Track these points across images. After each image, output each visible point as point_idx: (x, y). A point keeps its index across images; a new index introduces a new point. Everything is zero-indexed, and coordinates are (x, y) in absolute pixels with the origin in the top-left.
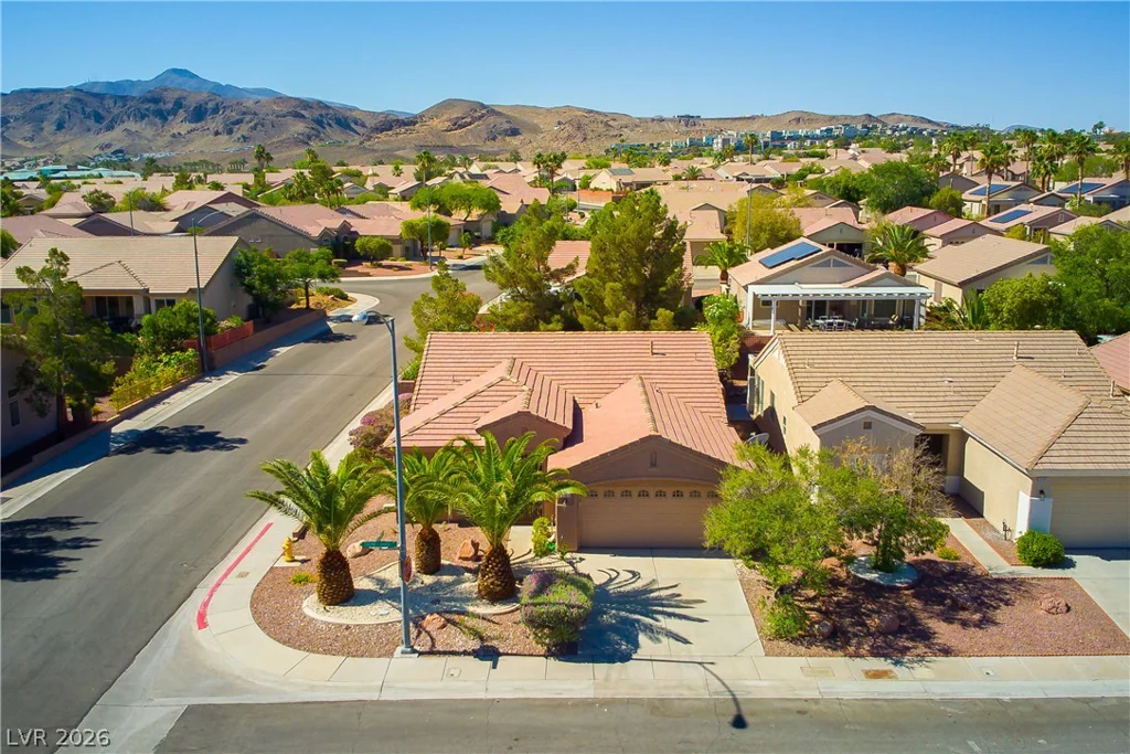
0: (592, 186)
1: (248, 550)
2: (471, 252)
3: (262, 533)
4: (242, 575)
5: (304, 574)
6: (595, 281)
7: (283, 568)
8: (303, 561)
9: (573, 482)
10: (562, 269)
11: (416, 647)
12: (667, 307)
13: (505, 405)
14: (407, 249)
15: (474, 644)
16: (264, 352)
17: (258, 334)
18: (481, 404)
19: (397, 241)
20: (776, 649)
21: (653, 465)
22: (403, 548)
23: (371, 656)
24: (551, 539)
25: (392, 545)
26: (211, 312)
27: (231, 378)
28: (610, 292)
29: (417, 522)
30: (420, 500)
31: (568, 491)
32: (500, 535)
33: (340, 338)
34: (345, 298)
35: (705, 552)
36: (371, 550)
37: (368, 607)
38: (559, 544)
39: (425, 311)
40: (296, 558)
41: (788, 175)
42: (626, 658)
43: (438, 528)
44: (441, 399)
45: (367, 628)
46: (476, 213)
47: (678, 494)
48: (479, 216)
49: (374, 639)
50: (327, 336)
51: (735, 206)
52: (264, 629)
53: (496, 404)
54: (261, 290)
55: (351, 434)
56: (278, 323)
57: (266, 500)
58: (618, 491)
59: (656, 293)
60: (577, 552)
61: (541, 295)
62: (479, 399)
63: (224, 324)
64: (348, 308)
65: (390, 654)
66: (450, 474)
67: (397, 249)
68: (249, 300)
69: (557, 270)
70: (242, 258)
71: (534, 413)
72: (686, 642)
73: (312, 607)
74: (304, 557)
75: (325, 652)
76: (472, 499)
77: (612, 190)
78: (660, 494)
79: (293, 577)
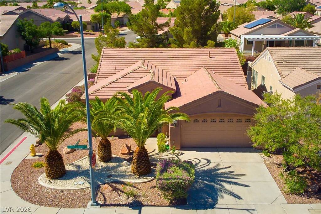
0: (167, 7)
1: (13, 150)
2: (119, 29)
3: (21, 142)
4: (8, 163)
5: (40, 163)
6: (179, 28)
7: (29, 160)
8: (40, 156)
9: (182, 114)
10: (163, 24)
11: (98, 202)
12: (211, 40)
13: (141, 79)
14: (93, 27)
15: (131, 200)
16: (30, 64)
17: (27, 57)
18: (130, 79)
19: (89, 23)
20: (292, 200)
21: (219, 106)
22: (91, 149)
23: (74, 207)
24: (167, 144)
25: (84, 147)
26: (5, 45)
27: (14, 74)
28: (186, 32)
29: (98, 136)
30: (100, 124)
31: (180, 118)
32: (143, 142)
33: (63, 59)
34: (67, 44)
35: (253, 149)
36: (75, 150)
37: (73, 180)
38: (171, 146)
39: (101, 42)
40: (37, 154)
41: (242, 4)
42: (212, 206)
43: (110, 139)
44: (110, 77)
45: (72, 192)
46: (122, 14)
47: (230, 121)
48: (123, 15)
49: (76, 198)
50: (58, 59)
51: (227, 11)
52: (16, 192)
53: (137, 79)
54: (28, 37)
55: (67, 96)
56: (37, 53)
57: (16, 124)
58: (200, 120)
59: (206, 34)
60: (180, 150)
61: (154, 36)
62: (129, 76)
63: (12, 51)
64: (68, 48)
65: (84, 206)
66: (116, 110)
67: (89, 27)
68: (24, 42)
69: (161, 25)
70: (20, 24)
71: (157, 81)
72: (239, 198)
73: (43, 180)
74: (41, 154)
75: (50, 205)
76: (128, 122)
77: (175, 9)
78: (222, 121)
79: (34, 164)
